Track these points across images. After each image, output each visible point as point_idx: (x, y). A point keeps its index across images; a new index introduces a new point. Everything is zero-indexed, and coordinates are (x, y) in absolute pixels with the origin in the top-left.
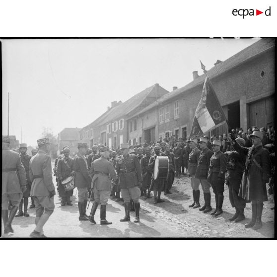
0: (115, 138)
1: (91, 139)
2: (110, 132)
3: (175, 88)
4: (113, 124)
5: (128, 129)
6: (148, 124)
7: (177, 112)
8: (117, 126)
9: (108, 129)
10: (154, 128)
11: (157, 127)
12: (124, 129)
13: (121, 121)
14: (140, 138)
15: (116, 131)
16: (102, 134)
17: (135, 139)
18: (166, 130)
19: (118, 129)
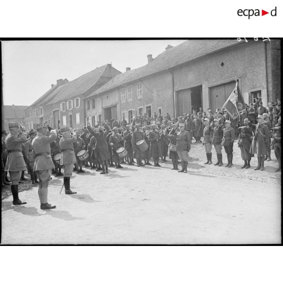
0: (71, 116)
1: (41, 117)
2: (63, 110)
3: (128, 69)
4: (67, 102)
5: (85, 107)
6: (108, 103)
7: (141, 93)
8: (72, 104)
9: (61, 107)
10: (116, 106)
11: (118, 106)
12: (80, 107)
13: (77, 100)
14: (100, 116)
15: (71, 109)
16: (54, 112)
17: (94, 117)
18: (128, 109)
19: (74, 107)
